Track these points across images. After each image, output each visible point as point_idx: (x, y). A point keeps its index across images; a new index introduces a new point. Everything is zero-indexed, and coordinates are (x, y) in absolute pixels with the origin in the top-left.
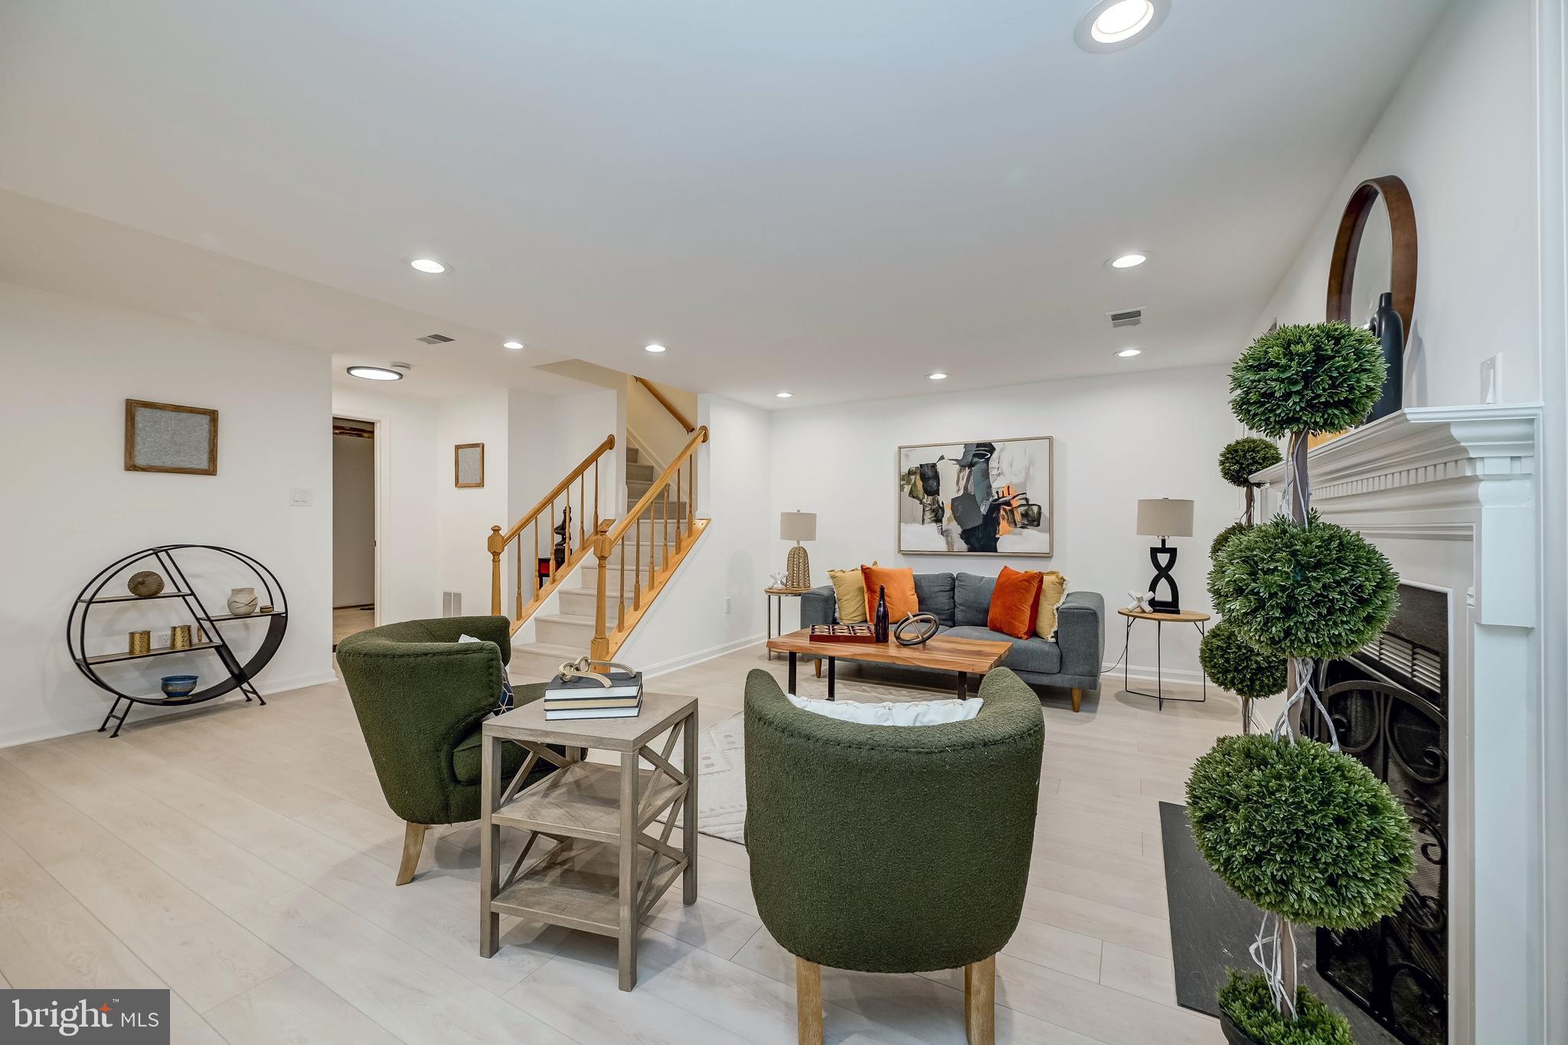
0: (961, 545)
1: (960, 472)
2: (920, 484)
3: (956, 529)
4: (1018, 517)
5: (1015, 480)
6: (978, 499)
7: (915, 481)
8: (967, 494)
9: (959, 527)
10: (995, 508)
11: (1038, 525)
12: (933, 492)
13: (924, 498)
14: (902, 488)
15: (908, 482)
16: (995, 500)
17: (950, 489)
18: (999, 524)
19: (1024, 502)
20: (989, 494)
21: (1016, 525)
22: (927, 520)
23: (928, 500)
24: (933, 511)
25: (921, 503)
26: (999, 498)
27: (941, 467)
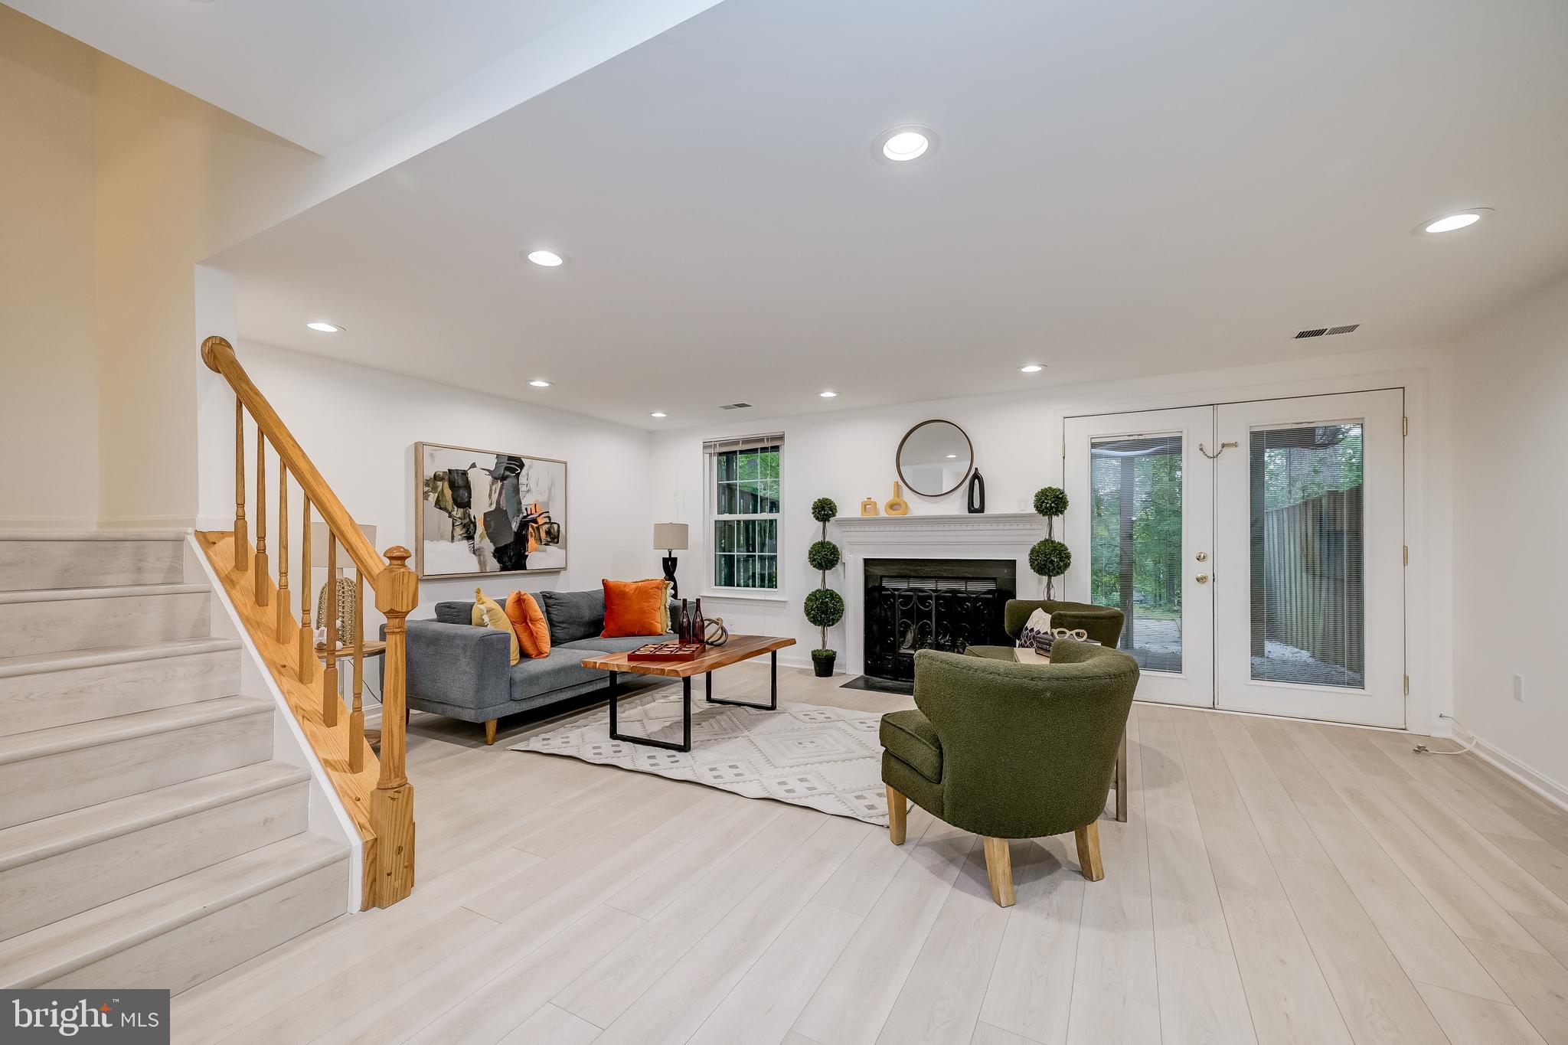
0: (493, 564)
1: (493, 484)
2: (448, 493)
3: (489, 547)
4: (543, 535)
5: (542, 498)
6: (510, 515)
7: (442, 490)
8: (498, 508)
9: (491, 544)
10: (524, 525)
11: (558, 542)
12: (464, 503)
13: (453, 510)
14: (426, 495)
15: (434, 489)
16: (525, 517)
17: (482, 502)
18: (528, 541)
19: (547, 520)
20: (519, 511)
21: (541, 542)
22: (457, 537)
23: (458, 513)
24: (464, 526)
25: (450, 516)
26: (528, 515)
27: (472, 475)
